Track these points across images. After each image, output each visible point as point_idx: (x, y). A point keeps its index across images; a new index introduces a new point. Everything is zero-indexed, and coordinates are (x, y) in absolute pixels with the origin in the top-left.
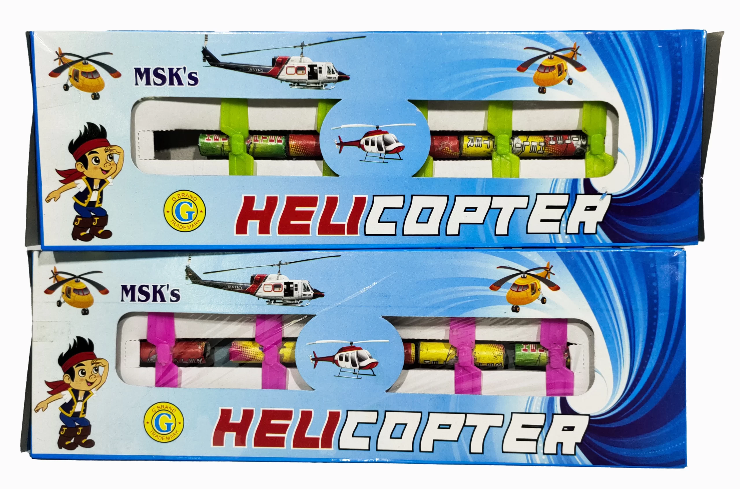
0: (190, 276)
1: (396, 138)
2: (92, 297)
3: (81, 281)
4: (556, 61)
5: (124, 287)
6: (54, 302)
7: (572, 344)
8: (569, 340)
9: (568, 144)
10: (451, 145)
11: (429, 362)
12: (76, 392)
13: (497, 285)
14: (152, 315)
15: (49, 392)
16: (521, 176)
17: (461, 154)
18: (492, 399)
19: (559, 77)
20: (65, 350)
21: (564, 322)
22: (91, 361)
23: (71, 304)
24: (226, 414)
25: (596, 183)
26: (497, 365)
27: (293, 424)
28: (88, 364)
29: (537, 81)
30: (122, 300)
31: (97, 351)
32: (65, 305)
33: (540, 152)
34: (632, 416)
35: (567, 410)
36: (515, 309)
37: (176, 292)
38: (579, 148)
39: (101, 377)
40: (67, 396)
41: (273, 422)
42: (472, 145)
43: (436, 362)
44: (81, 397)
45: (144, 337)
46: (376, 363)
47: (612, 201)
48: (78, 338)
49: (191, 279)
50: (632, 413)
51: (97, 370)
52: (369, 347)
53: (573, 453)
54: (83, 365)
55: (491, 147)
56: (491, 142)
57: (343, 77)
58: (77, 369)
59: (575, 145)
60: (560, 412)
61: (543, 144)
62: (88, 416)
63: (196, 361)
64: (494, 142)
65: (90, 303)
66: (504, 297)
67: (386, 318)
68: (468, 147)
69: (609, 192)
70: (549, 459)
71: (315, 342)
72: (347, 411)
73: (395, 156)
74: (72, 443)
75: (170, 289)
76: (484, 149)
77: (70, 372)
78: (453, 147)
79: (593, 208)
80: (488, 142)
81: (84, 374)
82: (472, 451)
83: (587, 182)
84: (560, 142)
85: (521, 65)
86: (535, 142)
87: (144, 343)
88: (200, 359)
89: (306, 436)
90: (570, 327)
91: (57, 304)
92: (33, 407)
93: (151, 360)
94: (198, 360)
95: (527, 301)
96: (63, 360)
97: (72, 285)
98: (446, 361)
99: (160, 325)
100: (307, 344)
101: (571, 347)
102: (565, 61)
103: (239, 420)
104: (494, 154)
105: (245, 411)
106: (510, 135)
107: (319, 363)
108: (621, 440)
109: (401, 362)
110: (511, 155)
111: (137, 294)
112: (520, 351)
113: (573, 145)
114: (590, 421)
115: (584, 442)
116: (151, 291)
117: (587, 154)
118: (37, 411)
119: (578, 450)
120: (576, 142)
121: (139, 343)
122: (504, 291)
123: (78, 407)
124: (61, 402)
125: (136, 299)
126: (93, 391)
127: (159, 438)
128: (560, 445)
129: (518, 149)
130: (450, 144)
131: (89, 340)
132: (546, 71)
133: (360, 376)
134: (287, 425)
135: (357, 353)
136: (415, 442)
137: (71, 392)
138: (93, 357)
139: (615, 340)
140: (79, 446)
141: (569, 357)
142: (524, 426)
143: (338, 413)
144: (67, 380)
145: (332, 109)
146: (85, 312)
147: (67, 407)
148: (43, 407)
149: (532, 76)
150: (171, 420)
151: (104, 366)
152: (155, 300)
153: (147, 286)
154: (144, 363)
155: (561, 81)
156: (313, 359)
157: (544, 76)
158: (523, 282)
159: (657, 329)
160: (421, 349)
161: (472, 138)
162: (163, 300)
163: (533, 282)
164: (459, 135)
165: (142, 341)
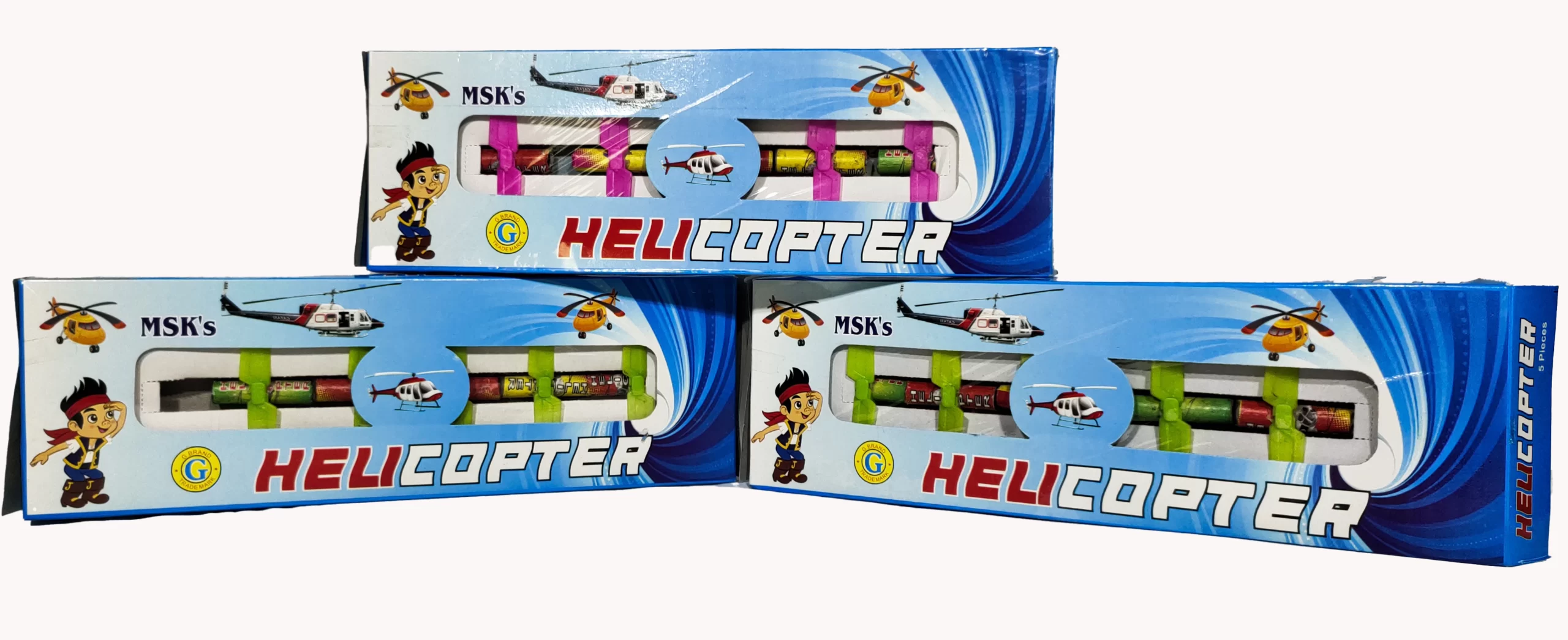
0: (535, 78)
1: (434, 386)
2: (431, 100)
3: (421, 82)
4: (595, 307)
5: (466, 89)
6: (391, 106)
7: (937, 146)
8: (934, 143)
9: (609, 385)
10: (491, 389)
11: (786, 169)
12: (415, 200)
13: (858, 86)
14: (494, 119)
15: (387, 200)
16: (565, 421)
17: (502, 396)
18: (851, 206)
19: (599, 322)
20: (403, 156)
21: (930, 124)
22: (430, 167)
23: (409, 107)
24: (572, 223)
25: (637, 425)
26: (859, 171)
27: (643, 234)
28: (427, 171)
29: (577, 326)
30: (464, 103)
31: (438, 157)
32: (403, 109)
33: (582, 392)
34: (996, 222)
35: (929, 217)
36: (877, 111)
37: (521, 94)
38: (620, 389)
39: (442, 184)
40: (406, 204)
41: (622, 232)
42: (513, 388)
43: (794, 168)
44: (421, 205)
45: (486, 142)
46: (731, 169)
47: (653, 442)
48: (418, 143)
49: (537, 80)
50: (996, 219)
51: (437, 177)
52: (723, 151)
53: (935, 262)
54: (422, 171)
55: (533, 390)
56: (533, 385)
57: (377, 324)
58: (416, 176)
59: (617, 386)
60: (922, 219)
61: (585, 385)
62: (428, 226)
63: (540, 169)
64: (535, 384)
65: (430, 105)
66: (866, 98)
67: (741, 120)
68: (509, 390)
69: (650, 433)
70: (910, 268)
71: (667, 146)
72: (700, 219)
73: (433, 403)
74: (411, 254)
75: (515, 91)
76: (525, 391)
77: (409, 179)
78: (494, 390)
79: (635, 450)
80: (529, 384)
81: (423, 180)
82: (830, 261)
83: (628, 424)
84: (602, 383)
85: (561, 311)
86: (577, 381)
87: (484, 149)
88: (544, 166)
89: (657, 246)
90: (936, 130)
91: (395, 107)
92: (370, 215)
93: (493, 167)
94: (542, 167)
95: (890, 103)
96: (401, 167)
97: (411, 87)
98: (804, 167)
99: (503, 128)
100: (659, 149)
101: (936, 148)
102: (604, 307)
103: (585, 230)
104: (536, 396)
105: (592, 220)
106: (552, 376)
107: (671, 169)
108: (984, 248)
109: (757, 167)
110: (553, 397)
111: (480, 96)
112: (884, 156)
113: (615, 386)
114: (953, 228)
115: (946, 250)
116: (494, 93)
117: (629, 394)
118: (374, 220)
119: (940, 258)
120: (618, 382)
121: (479, 148)
122: (866, 92)
123: (418, 216)
124: (400, 211)
125: (479, 101)
126: (434, 199)
127: (502, 248)
128: (921, 253)
129: (560, 390)
130: (491, 387)
131: (429, 146)
132: (586, 316)
133: (713, 183)
134: (636, 235)
135: (711, 158)
136: (770, 252)
137: (411, 200)
138: (433, 163)
139: (980, 143)
140: (418, 257)
141: (935, 160)
142: (884, 234)
143: (690, 222)
144: (406, 188)
145: (366, 356)
146: (425, 116)
147: (406, 215)
148: (380, 215)
149: (572, 321)
150: (515, 230)
151: (444, 172)
152: (498, 102)
153: (490, 88)
154: (485, 170)
155: (601, 326)
156: (664, 165)
157: (582, 321)
158: (885, 83)
159: (1025, 131)
160: (778, 154)
161: (514, 380)
162: (507, 102)
163: (896, 83)
164: (499, 377)
165: (483, 147)
